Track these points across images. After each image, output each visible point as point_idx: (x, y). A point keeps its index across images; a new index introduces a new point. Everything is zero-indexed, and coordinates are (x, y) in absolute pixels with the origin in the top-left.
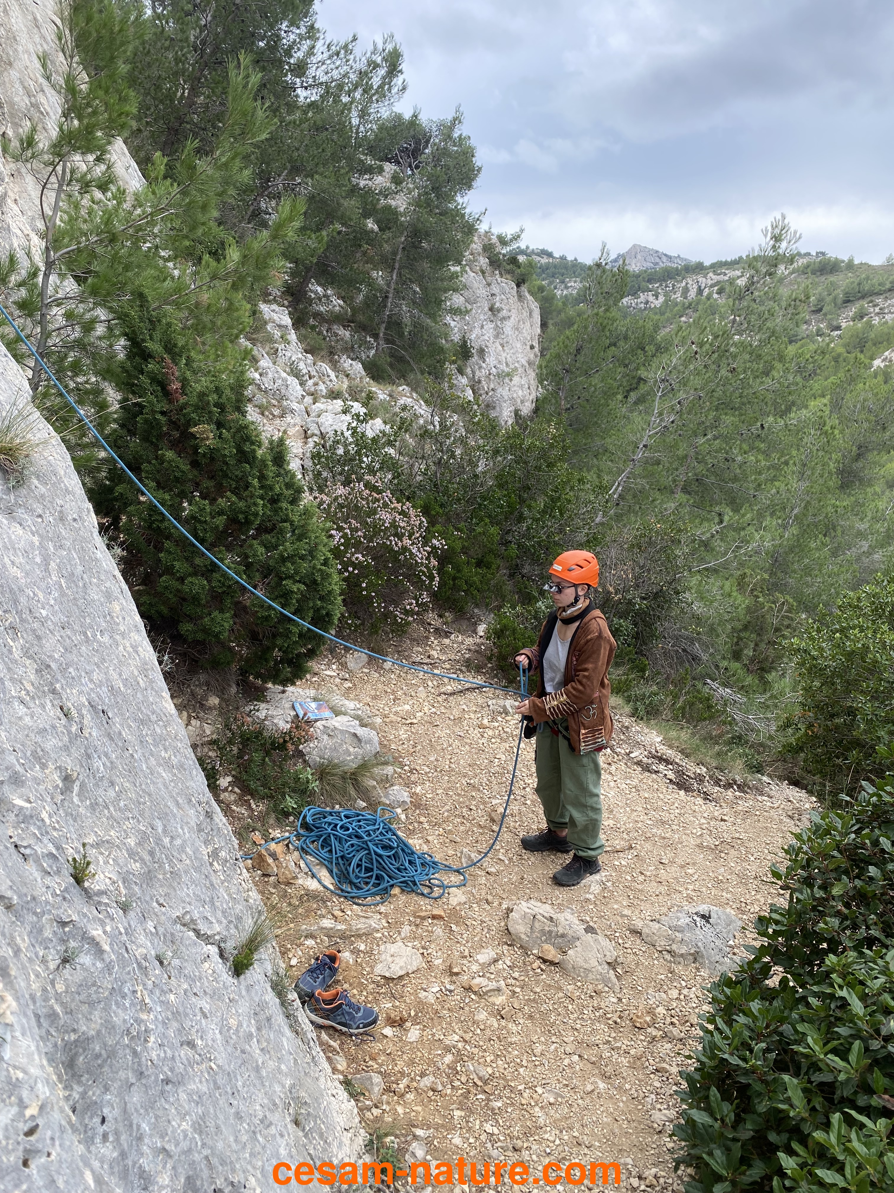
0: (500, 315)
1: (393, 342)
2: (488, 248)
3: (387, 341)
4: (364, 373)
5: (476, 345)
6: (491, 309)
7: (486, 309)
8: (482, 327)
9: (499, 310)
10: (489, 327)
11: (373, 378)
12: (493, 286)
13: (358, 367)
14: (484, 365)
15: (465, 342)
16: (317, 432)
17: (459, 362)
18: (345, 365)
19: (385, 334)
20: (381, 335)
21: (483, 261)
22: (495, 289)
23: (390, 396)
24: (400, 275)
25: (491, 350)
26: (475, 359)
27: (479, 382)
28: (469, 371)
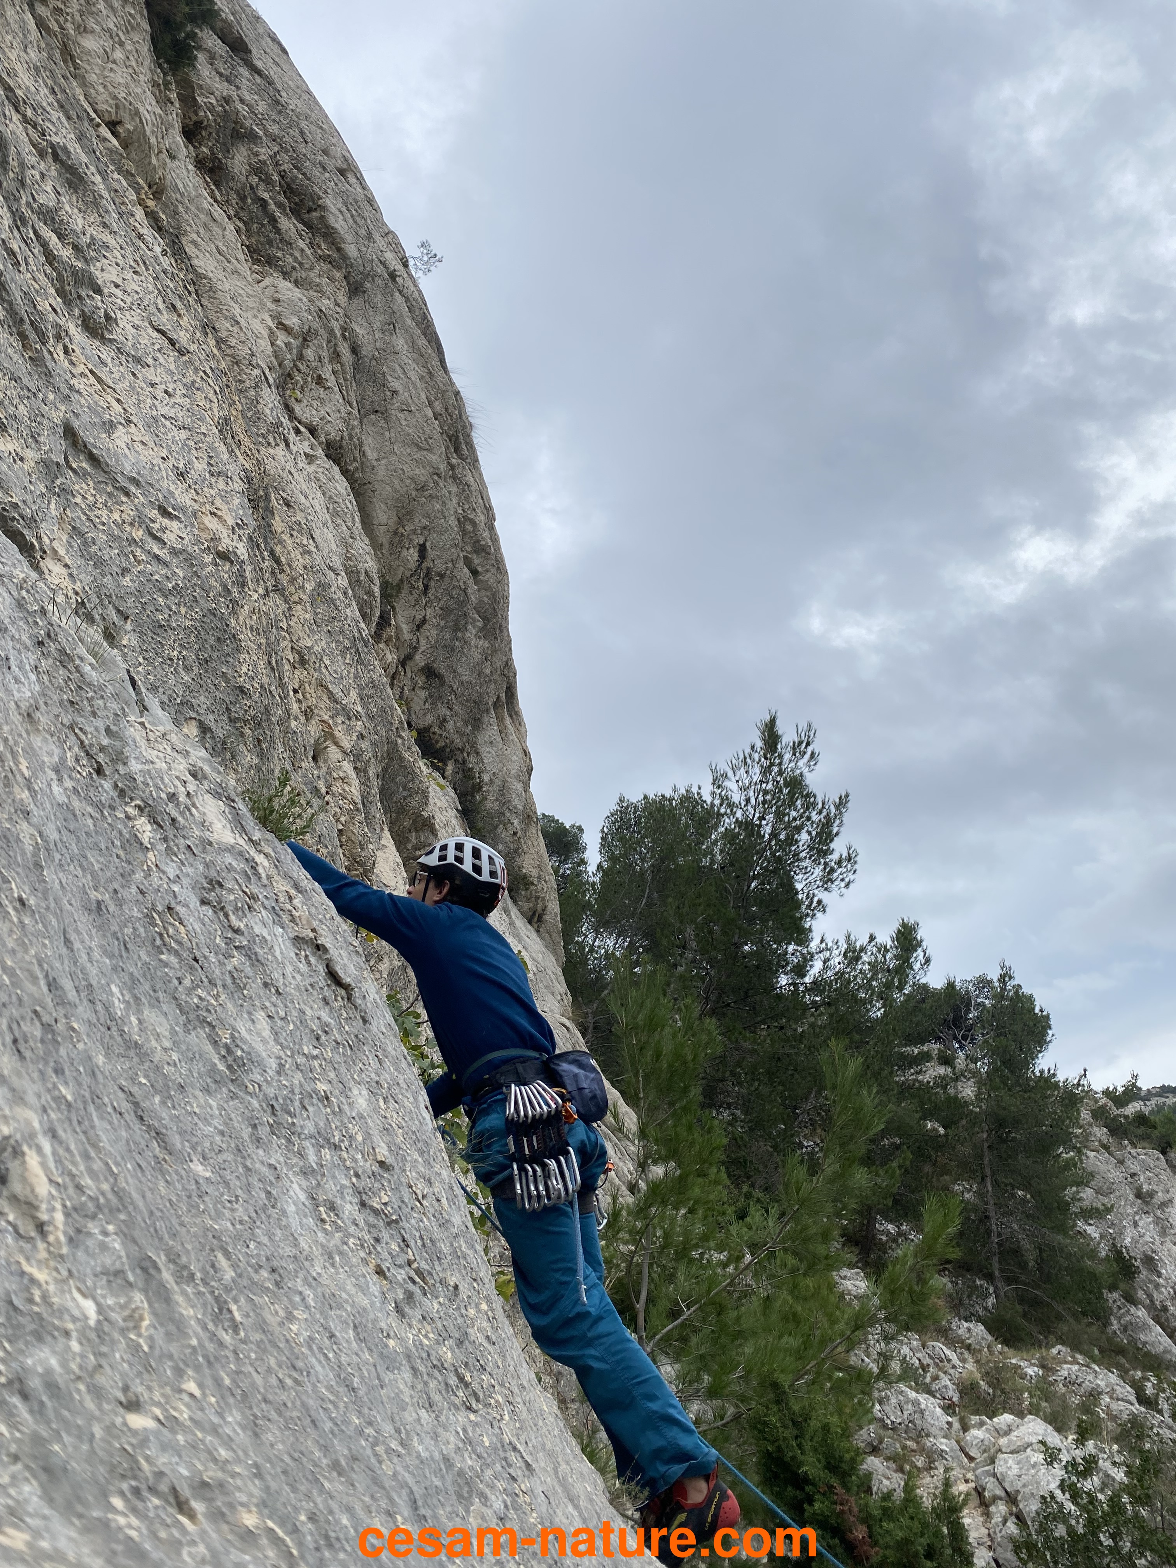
0: (1156, 1201)
1: (1016, 1281)
2: (1099, 1114)
3: (1009, 1281)
4: (990, 1338)
5: (1137, 1253)
6: (1139, 1195)
7: (1131, 1197)
8: (1136, 1224)
9: (1151, 1194)
10: (1146, 1221)
11: (1006, 1342)
12: (1128, 1163)
13: (979, 1329)
14: (1161, 1281)
15: (1119, 1253)
16: (999, 1492)
17: (1122, 1285)
18: (960, 1332)
19: (1001, 1270)
20: (997, 1273)
21: (1100, 1132)
22: (1135, 1167)
23: (1043, 1366)
24: (996, 1184)
25: (1163, 1255)
26: (1144, 1273)
27: (1165, 1309)
28: (1141, 1294)
